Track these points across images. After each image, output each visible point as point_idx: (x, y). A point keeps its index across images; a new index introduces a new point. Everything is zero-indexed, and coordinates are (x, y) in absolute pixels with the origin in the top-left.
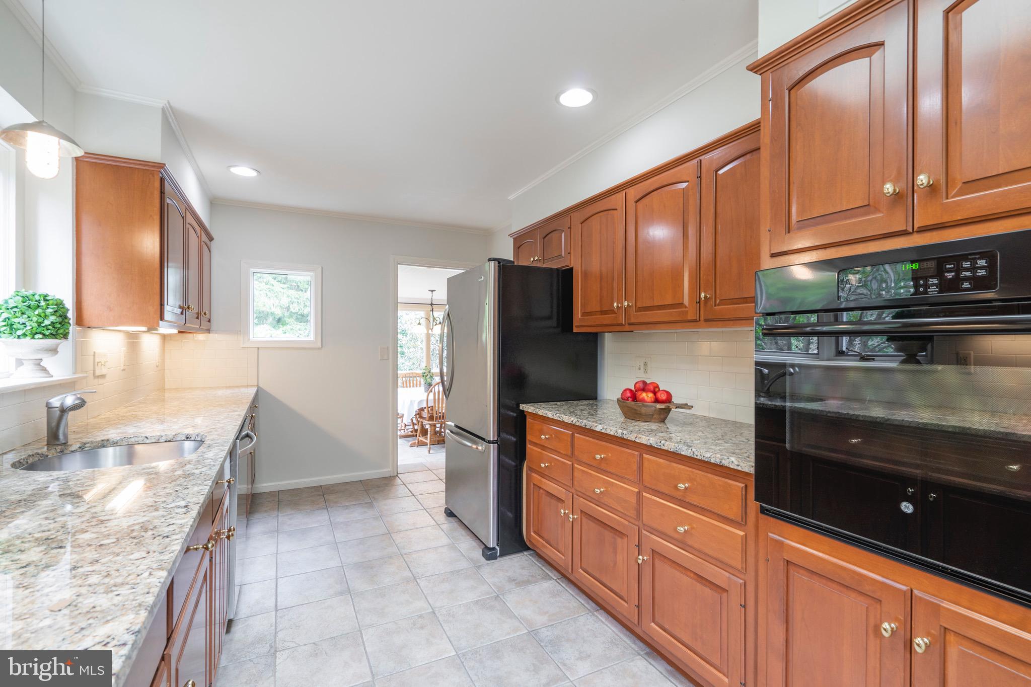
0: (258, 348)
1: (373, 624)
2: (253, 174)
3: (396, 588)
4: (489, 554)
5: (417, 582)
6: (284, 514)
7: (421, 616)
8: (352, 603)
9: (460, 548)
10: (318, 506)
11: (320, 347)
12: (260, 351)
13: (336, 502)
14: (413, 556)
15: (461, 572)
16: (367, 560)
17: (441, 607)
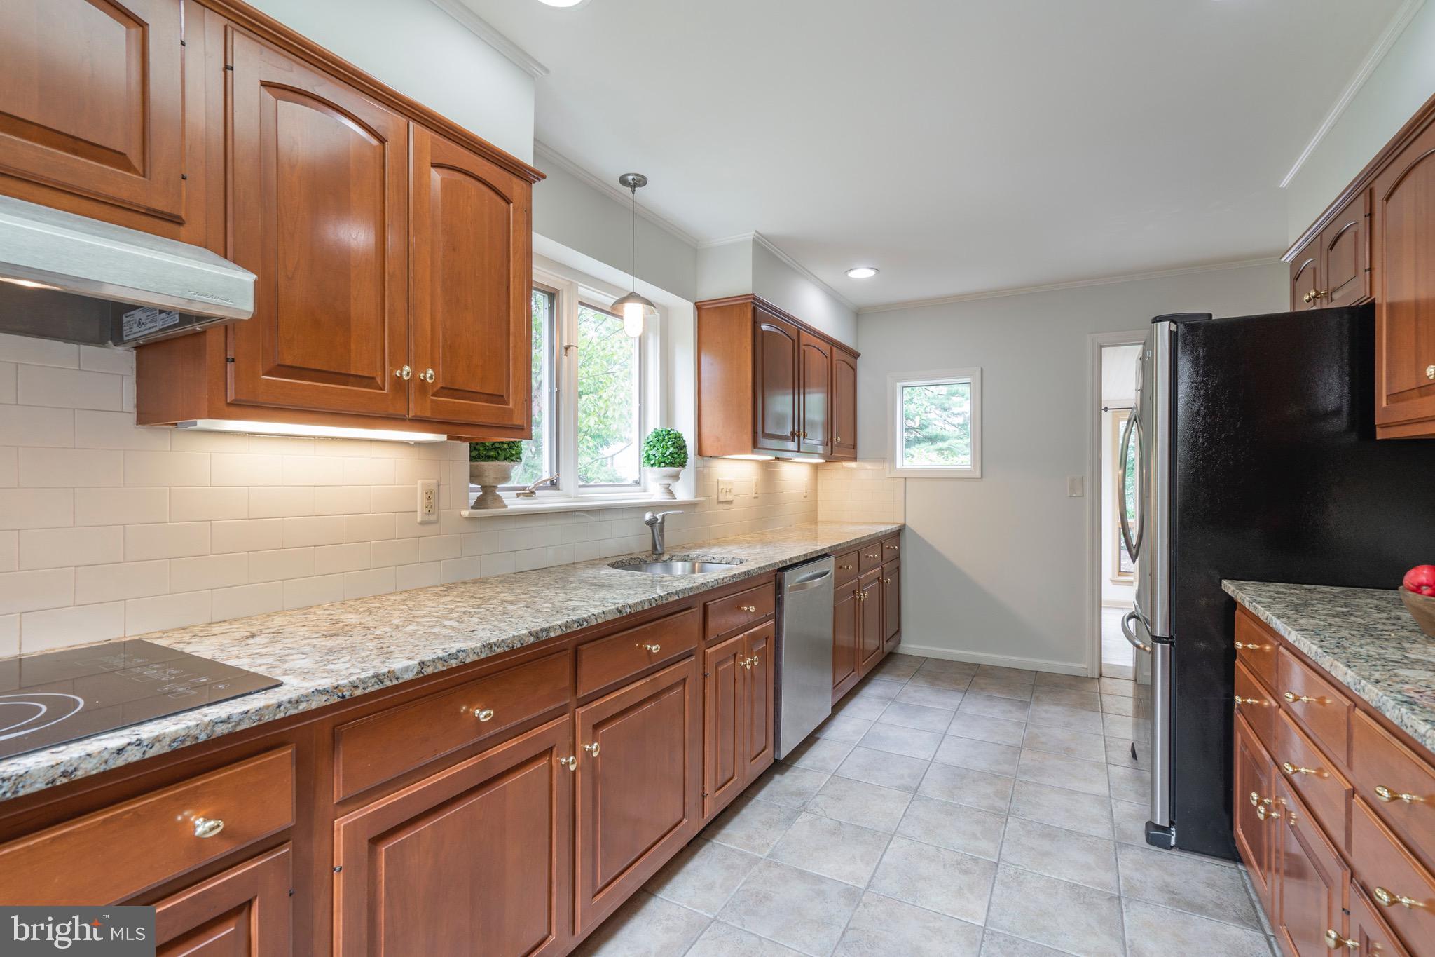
0: (905, 478)
1: (912, 837)
2: (871, 273)
3: (973, 814)
4: (1156, 836)
5: (1007, 819)
6: (914, 684)
7: (975, 860)
8: (908, 804)
9: (1117, 807)
10: (958, 687)
11: (980, 477)
12: (907, 482)
13: (982, 689)
14: (1029, 787)
15: (1085, 838)
16: (965, 767)
17: (1012, 864)
